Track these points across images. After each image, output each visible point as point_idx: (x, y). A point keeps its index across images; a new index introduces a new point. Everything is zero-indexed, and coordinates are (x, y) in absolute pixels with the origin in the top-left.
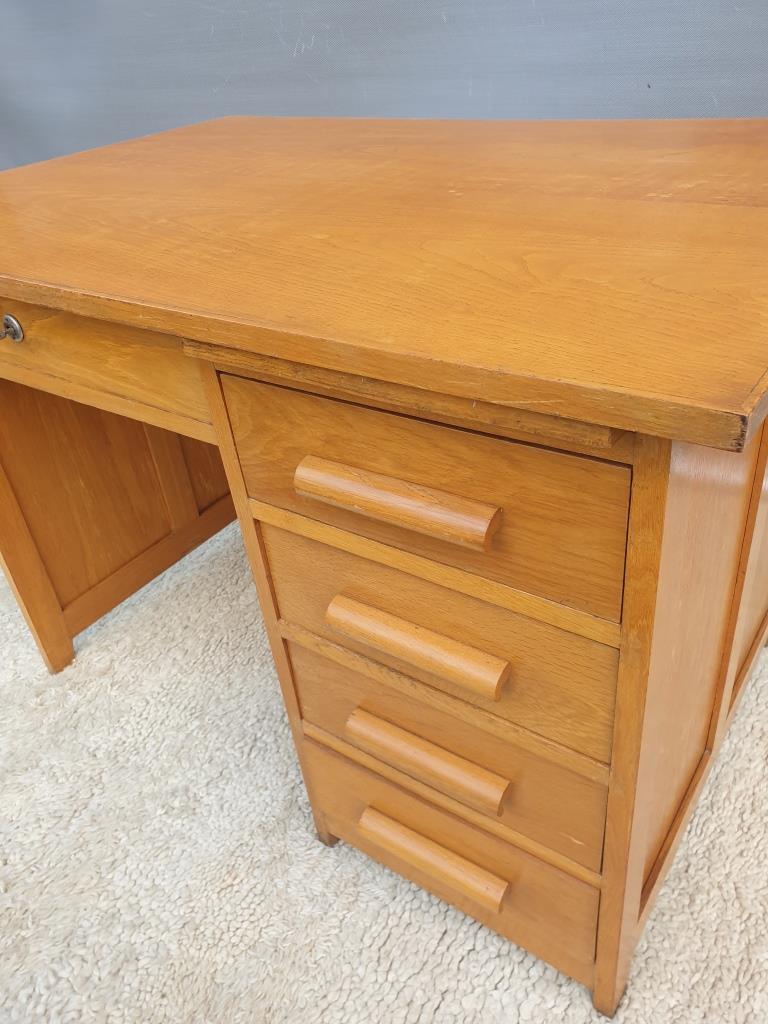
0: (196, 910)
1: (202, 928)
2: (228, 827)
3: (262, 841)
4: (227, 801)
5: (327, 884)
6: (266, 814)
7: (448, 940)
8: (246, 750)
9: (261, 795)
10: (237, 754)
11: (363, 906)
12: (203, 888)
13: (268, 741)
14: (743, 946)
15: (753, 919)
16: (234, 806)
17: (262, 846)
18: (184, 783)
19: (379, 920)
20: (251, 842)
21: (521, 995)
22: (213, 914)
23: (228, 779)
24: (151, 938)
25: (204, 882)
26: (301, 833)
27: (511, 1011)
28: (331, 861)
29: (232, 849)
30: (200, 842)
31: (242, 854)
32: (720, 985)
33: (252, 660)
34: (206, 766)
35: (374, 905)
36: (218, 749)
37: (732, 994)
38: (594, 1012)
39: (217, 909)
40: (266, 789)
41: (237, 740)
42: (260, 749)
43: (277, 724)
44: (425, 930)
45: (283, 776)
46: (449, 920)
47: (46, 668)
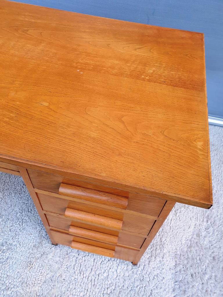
0: (24, 278)
1: (28, 283)
2: (24, 250)
3: (36, 251)
4: (21, 242)
5: (60, 257)
6: (34, 242)
7: (96, 261)
8: (21, 224)
9: (31, 237)
10: (18, 226)
11: (71, 260)
12: (24, 271)
13: (26, 219)
14: (160, 239)
15: (161, 232)
16: (23, 243)
17: (36, 252)
18: (4, 241)
19: (77, 262)
20: (33, 252)
21: (116, 268)
22: (29, 277)
23: (19, 234)
24: (13, 291)
25: (23, 269)
26: (47, 244)
27: (115, 273)
28: (58, 250)
29: (28, 256)
30: (17, 257)
31: (32, 257)
32: (157, 250)
33: (11, 193)
34: (10, 233)
35: (74, 259)
36: (11, 226)
37: (160, 251)
38: (133, 266)
39: (30, 275)
40: (32, 234)
41: (16, 221)
42: (25, 222)
43: (27, 213)
44: (89, 261)
45: (35, 229)
46: (94, 256)
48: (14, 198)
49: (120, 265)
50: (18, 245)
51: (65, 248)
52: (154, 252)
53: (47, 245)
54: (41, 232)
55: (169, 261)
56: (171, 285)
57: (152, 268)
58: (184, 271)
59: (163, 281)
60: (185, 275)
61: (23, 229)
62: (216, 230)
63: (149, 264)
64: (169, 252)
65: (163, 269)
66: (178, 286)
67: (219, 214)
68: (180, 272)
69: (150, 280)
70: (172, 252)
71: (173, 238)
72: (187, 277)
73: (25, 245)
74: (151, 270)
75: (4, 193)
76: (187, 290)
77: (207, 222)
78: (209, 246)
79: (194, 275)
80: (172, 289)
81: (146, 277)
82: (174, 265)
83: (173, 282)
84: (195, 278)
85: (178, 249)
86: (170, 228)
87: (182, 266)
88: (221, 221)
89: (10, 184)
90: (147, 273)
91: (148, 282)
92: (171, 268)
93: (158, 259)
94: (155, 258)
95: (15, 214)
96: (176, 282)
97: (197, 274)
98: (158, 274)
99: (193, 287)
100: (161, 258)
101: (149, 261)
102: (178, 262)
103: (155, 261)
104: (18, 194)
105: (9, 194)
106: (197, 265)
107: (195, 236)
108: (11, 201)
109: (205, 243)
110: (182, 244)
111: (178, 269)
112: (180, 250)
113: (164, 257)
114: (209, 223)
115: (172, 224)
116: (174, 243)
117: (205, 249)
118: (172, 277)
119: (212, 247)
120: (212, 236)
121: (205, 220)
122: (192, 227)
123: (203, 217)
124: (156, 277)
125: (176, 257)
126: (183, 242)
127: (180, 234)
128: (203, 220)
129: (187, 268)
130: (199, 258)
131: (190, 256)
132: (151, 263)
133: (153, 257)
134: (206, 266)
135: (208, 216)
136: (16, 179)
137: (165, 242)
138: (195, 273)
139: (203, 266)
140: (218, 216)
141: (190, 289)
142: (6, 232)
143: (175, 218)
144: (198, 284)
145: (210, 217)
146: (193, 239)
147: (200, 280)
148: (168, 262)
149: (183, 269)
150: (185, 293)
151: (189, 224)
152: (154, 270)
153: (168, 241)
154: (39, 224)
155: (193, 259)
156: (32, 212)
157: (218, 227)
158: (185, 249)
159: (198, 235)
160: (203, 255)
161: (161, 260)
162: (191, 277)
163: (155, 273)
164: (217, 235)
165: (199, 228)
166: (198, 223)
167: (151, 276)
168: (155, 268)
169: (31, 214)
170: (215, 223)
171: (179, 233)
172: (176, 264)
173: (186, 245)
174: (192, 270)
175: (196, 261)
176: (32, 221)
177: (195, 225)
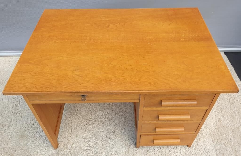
3: (128, 154)
5: (144, 154)
6: (125, 149)
7: (166, 151)
8: (112, 141)
9: (121, 147)
11: (152, 154)
13: (114, 137)
16: (118, 151)
17: (129, 155)
18: (106, 153)
19: (156, 154)
21: (180, 152)
23: (113, 147)
27: (180, 154)
28: (141, 150)
34: (107, 148)
35: (153, 152)
36: (107, 144)
37: (201, 135)
38: (189, 148)
40: (121, 145)
41: (108, 140)
42: (114, 139)
43: (112, 133)
44: (162, 151)
45: (122, 142)
46: (164, 148)
47: (53, 149)
48: (100, 126)
49: (181, 149)
50: (116, 154)
51: (145, 148)
53: (133, 149)
54: (127, 143)
55: (209, 140)
56: (215, 153)
57: (200, 146)
58: (219, 143)
59: (209, 152)
60: (220, 145)
61: (114, 144)
62: (228, 116)
64: (206, 135)
65: (206, 145)
66: (219, 152)
67: (227, 106)
68: (217, 144)
69: (201, 153)
70: (208, 134)
71: (206, 126)
72: (221, 146)
73: (120, 153)
74: (200, 147)
75: (92, 125)
76: (224, 153)
78: (228, 125)
79: (225, 143)
80: (216, 155)
81: (198, 152)
82: (212, 141)
83: (215, 151)
84: (226, 145)
85: (211, 131)
87: (216, 141)
88: (229, 110)
90: (198, 150)
91: (201, 154)
92: (211, 143)
93: (202, 140)
94: (200, 140)
95: (106, 136)
96: (217, 150)
97: (227, 142)
98: (204, 149)
99: (227, 150)
100: (203, 139)
101: (197, 143)
102: (214, 139)
103: (200, 142)
104: (102, 124)
105: (96, 125)
106: (225, 138)
107: (218, 122)
108: (99, 129)
109: (225, 124)
110: (212, 128)
111: (215, 143)
113: (205, 138)
114: (223, 112)
116: (207, 128)
117: (226, 127)
118: (213, 148)
119: (230, 125)
120: (228, 119)
121: (220, 111)
122: (214, 117)
123: (218, 110)
124: (204, 151)
125: (211, 137)
127: (209, 123)
128: (219, 111)
129: (220, 141)
130: (225, 133)
131: (219, 134)
132: (198, 144)
133: (198, 140)
134: (230, 137)
135: (221, 108)
138: (226, 143)
139: (228, 137)
140: (226, 107)
141: (226, 152)
142: (105, 148)
144: (229, 148)
145: (222, 109)
146: (217, 124)
147: (230, 146)
149: (218, 142)
150: (224, 155)
151: (212, 115)
152: (201, 147)
153: (203, 129)
154: (123, 138)
155: (221, 135)
156: (115, 132)
157: (229, 113)
158: (215, 131)
159: (220, 121)
160: (226, 131)
161: (204, 140)
162: (224, 145)
163: (203, 148)
164: (230, 118)
165: (219, 117)
166: (217, 114)
167: (201, 151)
168: (202, 146)
169: (115, 134)
170: (226, 111)
172: (213, 141)
173: (215, 128)
174: (223, 141)
175: (223, 136)
176: (118, 138)
177: (216, 115)
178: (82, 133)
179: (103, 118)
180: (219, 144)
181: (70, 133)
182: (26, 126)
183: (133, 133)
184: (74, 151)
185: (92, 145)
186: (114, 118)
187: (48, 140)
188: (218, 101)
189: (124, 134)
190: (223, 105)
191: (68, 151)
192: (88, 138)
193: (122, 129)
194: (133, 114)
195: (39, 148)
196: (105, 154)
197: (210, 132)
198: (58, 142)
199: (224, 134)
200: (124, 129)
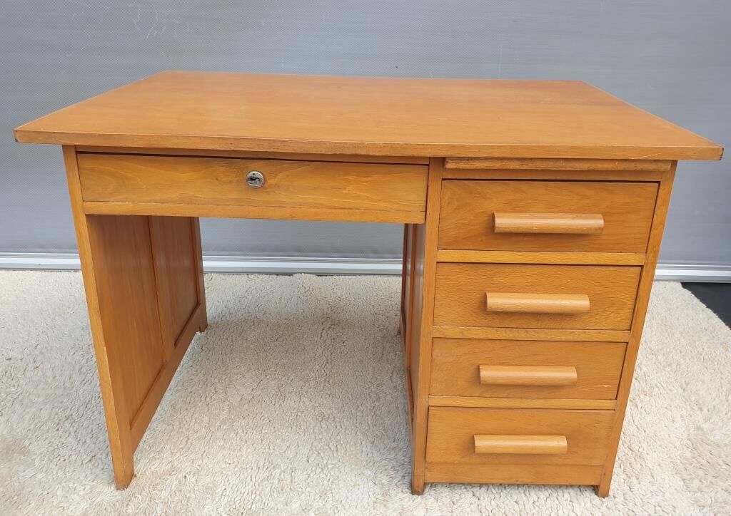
4: (342, 501)
5: (440, 510)
6: (372, 496)
7: (521, 503)
9: (359, 489)
10: (322, 476)
11: (469, 510)
13: (334, 462)
14: (628, 448)
16: (348, 501)
19: (483, 511)
21: (570, 507)
28: (431, 500)
32: (633, 465)
33: (276, 429)
34: (309, 489)
35: (474, 507)
36: (307, 479)
38: (601, 498)
40: (359, 485)
41: (314, 469)
42: (333, 468)
43: (330, 453)
44: (507, 505)
45: (362, 475)
47: (113, 487)
48: (287, 434)
49: (574, 500)
50: (339, 507)
51: (444, 495)
52: (629, 470)
54: (379, 479)
55: (669, 480)
57: (641, 496)
60: (713, 494)
63: (632, 492)
64: (659, 465)
65: (664, 493)
66: (711, 514)
67: (714, 396)
68: (702, 492)
70: (665, 464)
71: (653, 441)
72: (719, 496)
74: (641, 499)
75: (261, 430)
77: (701, 409)
82: (682, 483)
83: (697, 511)
85: (673, 456)
86: (638, 428)
89: (266, 416)
90: (635, 505)
92: (678, 489)
93: (645, 480)
94: (638, 479)
95: (305, 459)
96: (703, 508)
98: (658, 503)
100: (649, 477)
101: (629, 486)
102: (685, 476)
103: (639, 483)
104: (294, 428)
105: (273, 431)
106: (726, 473)
107: (693, 431)
108: (283, 440)
109: (719, 438)
110: (675, 447)
111: (694, 487)
112: (678, 457)
113: (655, 475)
114: (705, 410)
115: (636, 421)
116: (660, 448)
117: (725, 445)
118: (690, 503)
121: (695, 408)
122: (679, 420)
123: (688, 404)
124: (658, 508)
125: (678, 471)
126: (677, 444)
127: (662, 433)
128: (692, 408)
129: (711, 482)
131: (705, 463)
132: (635, 488)
133: (634, 479)
136: (277, 406)
137: (641, 450)
140: (714, 399)
142: (300, 490)
143: (636, 410)
145: (701, 402)
146: (692, 436)
148: (667, 481)
149: (703, 486)
151: (670, 416)
152: (647, 498)
153: (646, 449)
154: (367, 467)
155: (713, 466)
158: (688, 454)
159: (699, 428)
160: (727, 456)
161: (652, 480)
162: (726, 494)
163: (653, 502)
165: (693, 419)
166: (685, 413)
168: (647, 494)
169: (339, 454)
171: (660, 432)
172: (685, 482)
173: (685, 448)
174: (721, 484)
175: (719, 467)
176: (347, 464)
177: (682, 417)
178: (222, 448)
179: (299, 414)
180: (707, 490)
181: (181, 446)
182: (31, 427)
183: (400, 453)
184: (188, 495)
185: (254, 480)
186: (336, 416)
187: (98, 465)
188: (685, 385)
189: (369, 456)
190: (701, 393)
191: (165, 494)
192: (241, 462)
193: (364, 443)
194: (401, 407)
195: (60, 483)
196: (297, 505)
197: (672, 458)
198: (135, 470)
199: (721, 463)
200: (373, 443)
